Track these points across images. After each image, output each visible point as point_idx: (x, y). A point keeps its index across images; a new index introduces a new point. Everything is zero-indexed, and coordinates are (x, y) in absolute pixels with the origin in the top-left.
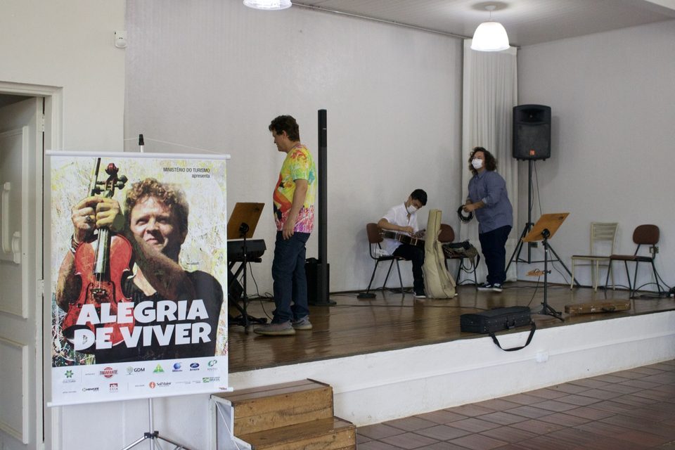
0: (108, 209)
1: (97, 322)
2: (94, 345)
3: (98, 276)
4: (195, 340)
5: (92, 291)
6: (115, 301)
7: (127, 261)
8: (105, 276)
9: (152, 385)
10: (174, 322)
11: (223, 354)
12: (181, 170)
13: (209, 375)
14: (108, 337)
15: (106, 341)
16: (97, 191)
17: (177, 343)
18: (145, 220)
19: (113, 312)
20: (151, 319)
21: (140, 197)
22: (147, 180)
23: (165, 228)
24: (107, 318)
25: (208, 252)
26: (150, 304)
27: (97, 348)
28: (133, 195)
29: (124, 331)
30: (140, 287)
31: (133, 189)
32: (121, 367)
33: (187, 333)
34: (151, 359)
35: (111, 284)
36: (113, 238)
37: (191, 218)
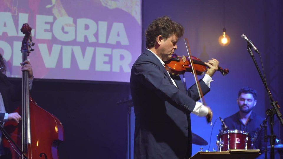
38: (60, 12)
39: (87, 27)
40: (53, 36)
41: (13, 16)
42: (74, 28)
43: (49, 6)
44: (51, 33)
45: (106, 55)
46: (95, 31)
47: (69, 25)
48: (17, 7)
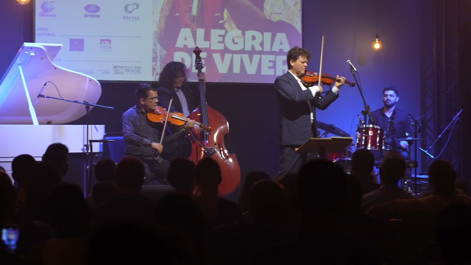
38: (230, 26)
39: (254, 38)
40: (225, 46)
41: (192, 31)
42: (242, 39)
43: (221, 22)
44: (223, 44)
45: (270, 61)
46: (260, 41)
47: (238, 37)
48: (195, 22)
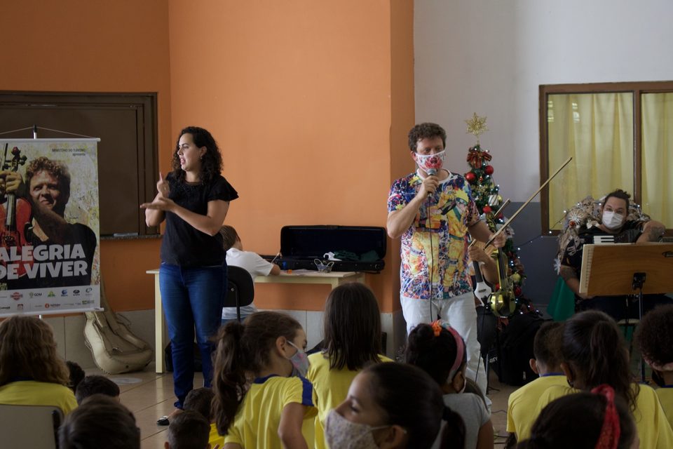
0: (14, 180)
1: (8, 260)
2: (6, 276)
3: (7, 228)
4: (77, 274)
5: (4, 238)
6: (20, 246)
7: (28, 216)
8: (13, 227)
9: (47, 306)
10: (61, 261)
11: (96, 284)
12: (65, 150)
13: (86, 298)
14: (16, 271)
15: (15, 274)
16: (6, 167)
17: (64, 275)
18: (40, 187)
19: (19, 253)
20: (45, 258)
21: (36, 170)
22: (41, 158)
23: (54, 193)
24: (15, 257)
25: (85, 209)
26: (44, 247)
27: (9, 278)
28: (31, 169)
29: (27, 267)
30: (37, 234)
31: (31, 166)
32: (25, 292)
33: (70, 268)
34: (45, 287)
35: (17, 234)
36: (17, 200)
37: (72, 185)
